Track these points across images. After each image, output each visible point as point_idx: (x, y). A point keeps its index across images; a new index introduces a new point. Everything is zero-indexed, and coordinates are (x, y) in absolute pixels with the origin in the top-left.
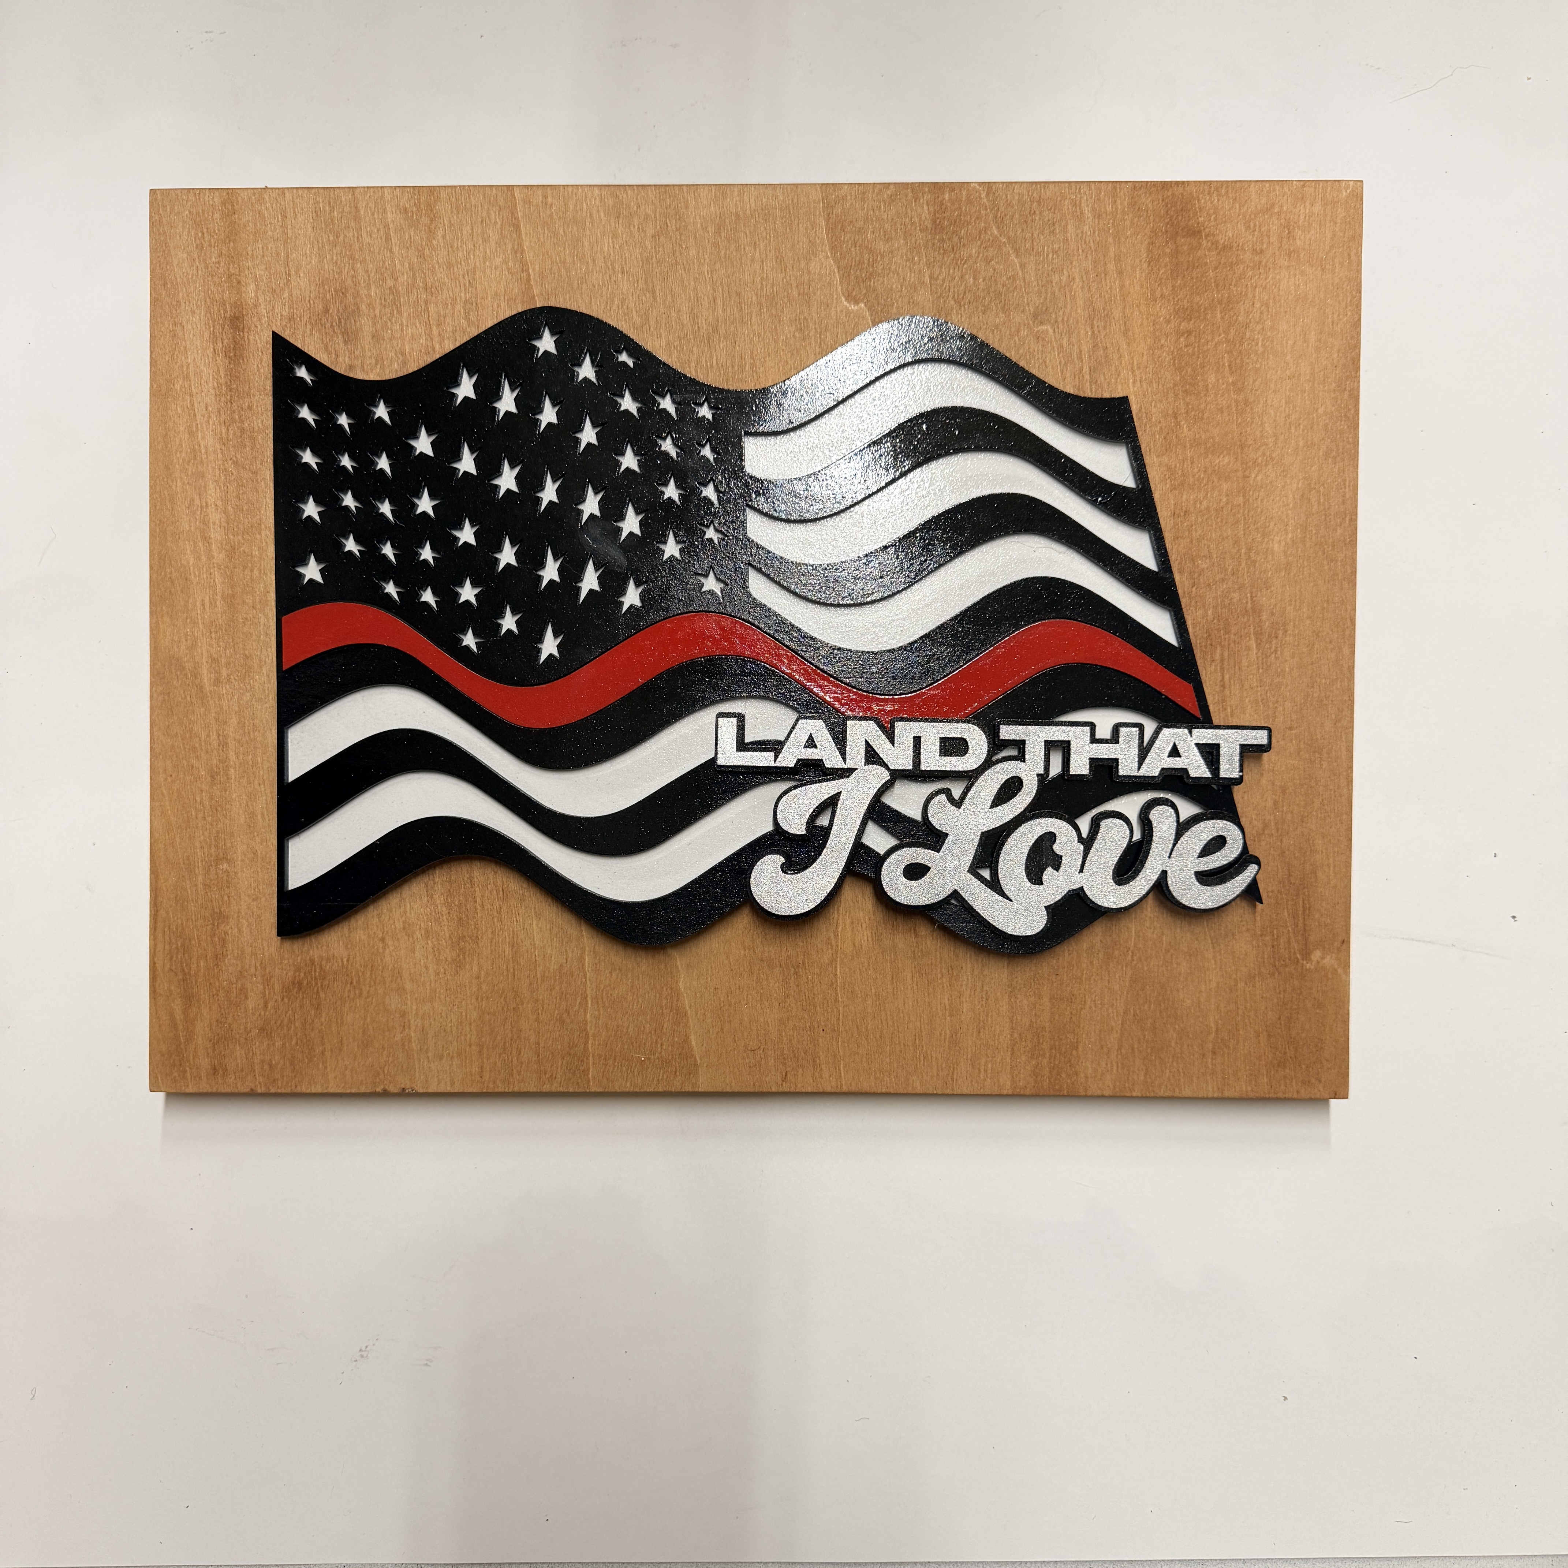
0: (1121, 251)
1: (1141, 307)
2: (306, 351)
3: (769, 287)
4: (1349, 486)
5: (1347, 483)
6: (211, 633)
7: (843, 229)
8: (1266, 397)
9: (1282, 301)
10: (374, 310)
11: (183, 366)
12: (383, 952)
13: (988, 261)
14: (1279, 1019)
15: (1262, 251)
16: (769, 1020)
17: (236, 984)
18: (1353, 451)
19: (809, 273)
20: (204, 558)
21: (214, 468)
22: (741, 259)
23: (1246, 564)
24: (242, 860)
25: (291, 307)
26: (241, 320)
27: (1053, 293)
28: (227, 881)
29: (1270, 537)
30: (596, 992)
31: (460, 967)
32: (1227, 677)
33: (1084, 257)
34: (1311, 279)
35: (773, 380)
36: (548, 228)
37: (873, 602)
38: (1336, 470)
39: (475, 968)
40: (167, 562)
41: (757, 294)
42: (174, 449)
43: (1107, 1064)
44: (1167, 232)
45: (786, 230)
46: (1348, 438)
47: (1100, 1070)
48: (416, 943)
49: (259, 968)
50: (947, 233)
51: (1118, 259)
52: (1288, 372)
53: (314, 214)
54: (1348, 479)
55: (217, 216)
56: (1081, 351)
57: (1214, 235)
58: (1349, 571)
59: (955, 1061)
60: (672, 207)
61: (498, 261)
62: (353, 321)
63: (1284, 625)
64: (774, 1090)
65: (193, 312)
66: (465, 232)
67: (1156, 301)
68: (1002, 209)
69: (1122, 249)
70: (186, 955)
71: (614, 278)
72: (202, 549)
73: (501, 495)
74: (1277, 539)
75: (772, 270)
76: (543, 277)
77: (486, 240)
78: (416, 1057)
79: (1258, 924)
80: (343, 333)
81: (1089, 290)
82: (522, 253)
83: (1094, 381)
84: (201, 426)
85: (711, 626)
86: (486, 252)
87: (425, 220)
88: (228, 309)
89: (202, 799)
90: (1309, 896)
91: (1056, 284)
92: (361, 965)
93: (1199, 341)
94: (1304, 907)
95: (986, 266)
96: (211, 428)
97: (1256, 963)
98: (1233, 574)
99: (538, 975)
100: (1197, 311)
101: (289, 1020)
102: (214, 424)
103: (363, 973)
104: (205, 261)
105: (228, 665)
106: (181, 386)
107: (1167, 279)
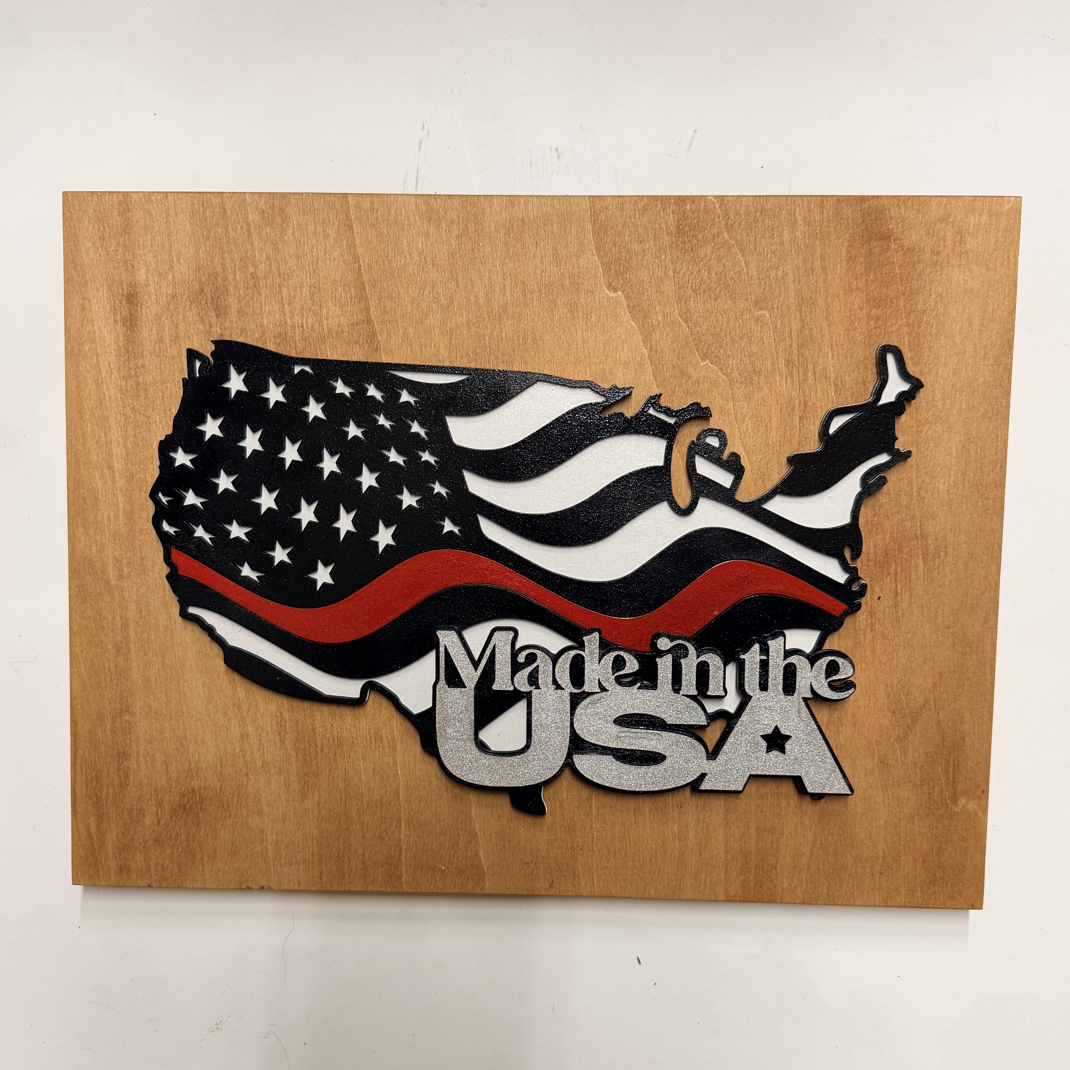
0: (825, 252)
1: (840, 297)
3: (547, 277)
4: (1001, 441)
5: (999, 438)
7: (606, 232)
8: (937, 369)
9: (954, 293)
10: (239, 291)
11: (90, 333)
12: (247, 783)
13: (719, 259)
14: (932, 848)
15: (938, 253)
16: (540, 841)
17: (136, 806)
18: (1005, 413)
19: (579, 267)
20: (109, 483)
21: (116, 413)
22: (525, 255)
23: (917, 500)
24: (140, 713)
25: (174, 287)
26: (135, 296)
27: (771, 285)
28: (130, 729)
29: (937, 479)
30: (408, 817)
31: (305, 796)
32: (899, 587)
33: (796, 256)
34: (977, 275)
36: (375, 228)
38: (991, 428)
39: (317, 797)
40: (81, 485)
41: (537, 283)
42: (85, 397)
43: (798, 880)
44: (863, 236)
45: (561, 232)
46: (1001, 403)
47: (793, 884)
48: (272, 778)
49: (153, 794)
50: (688, 236)
51: (823, 258)
52: (955, 350)
53: (191, 213)
54: (1000, 435)
55: (115, 213)
56: (791, 331)
57: (900, 240)
58: (998, 507)
59: (681, 875)
60: (472, 213)
61: (336, 254)
62: (222, 299)
63: (946, 547)
64: (542, 893)
65: (98, 290)
66: (310, 231)
67: (852, 292)
68: (732, 217)
69: (827, 250)
70: (99, 784)
71: (426, 269)
72: (108, 475)
74: (942, 480)
75: (550, 264)
76: (371, 267)
77: (326, 237)
78: (271, 862)
80: (215, 309)
81: (799, 283)
82: (354, 248)
84: (106, 379)
86: (326, 247)
87: (278, 220)
88: (125, 288)
89: (109, 666)
90: (958, 756)
91: (773, 278)
92: (230, 794)
93: (886, 324)
94: (954, 765)
95: (718, 263)
96: (113, 382)
97: (916, 806)
98: (907, 507)
99: (364, 804)
100: (884, 301)
101: (177, 834)
102: (115, 378)
103: (232, 800)
104: (106, 249)
105: (128, 564)
106: (89, 348)
107: (862, 274)
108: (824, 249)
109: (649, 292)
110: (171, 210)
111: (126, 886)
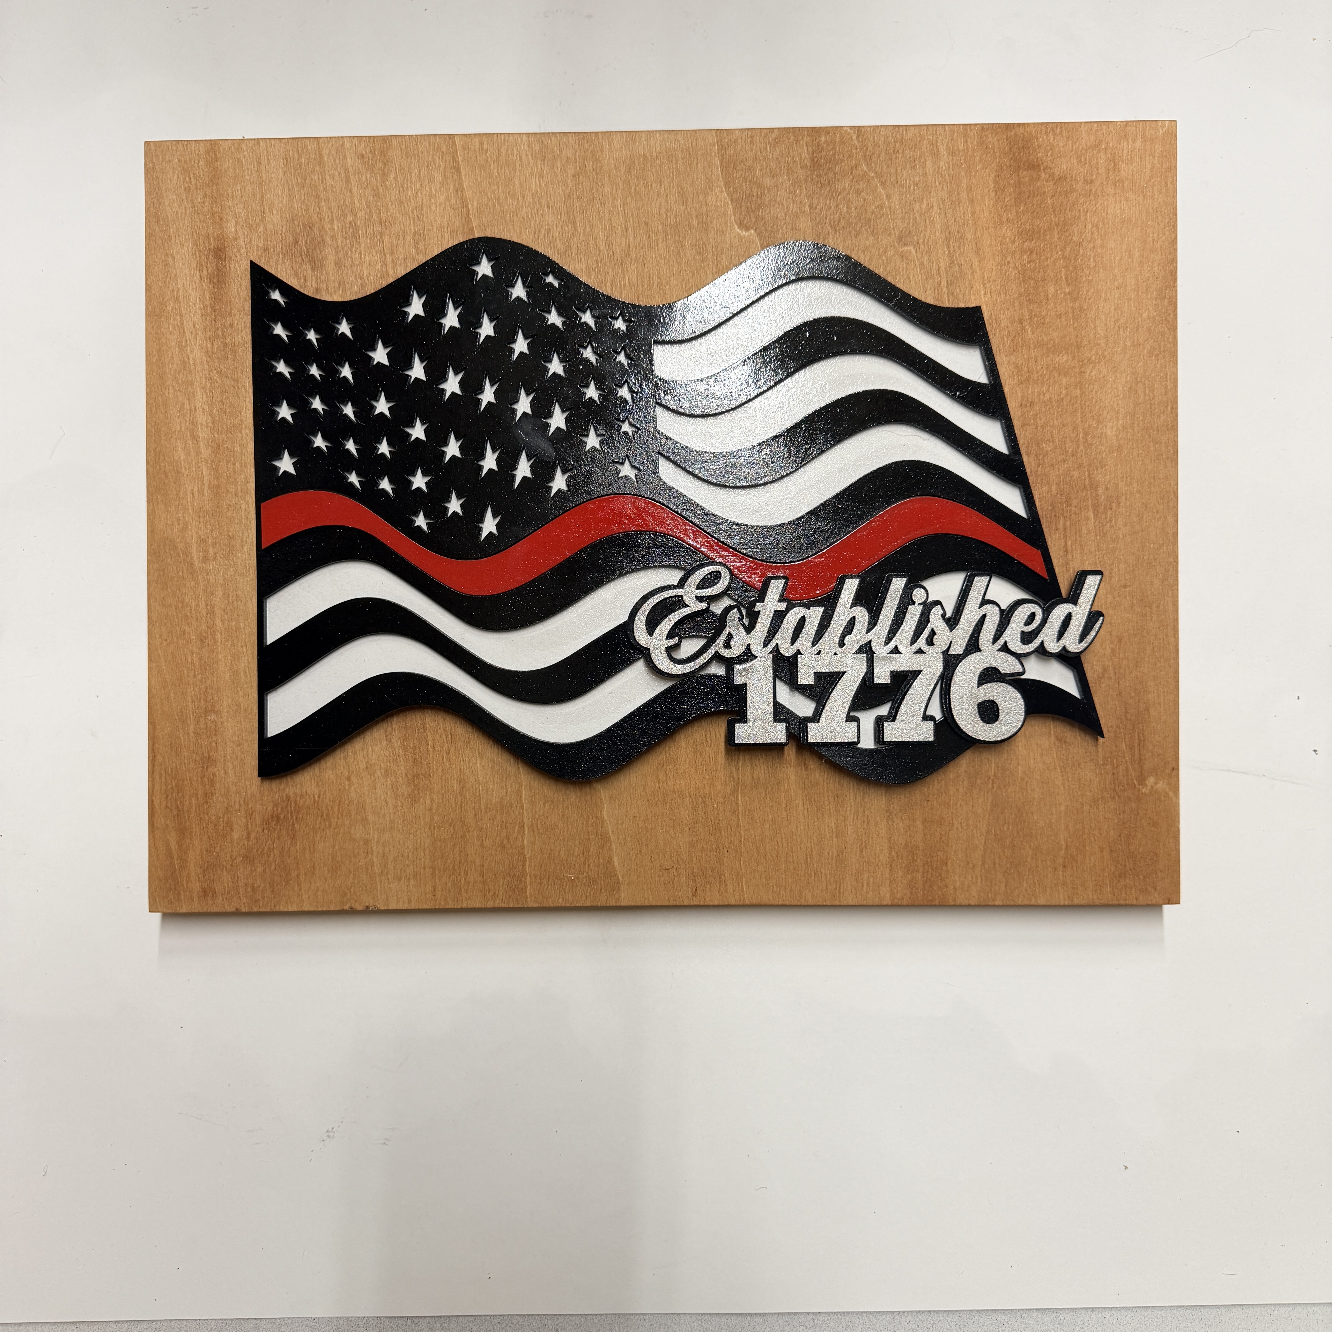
0: (972, 183)
1: (990, 230)
2: (279, 277)
3: (672, 217)
4: (1170, 380)
5: (1168, 377)
6: (199, 517)
7: (735, 167)
8: (1098, 305)
9: (1110, 224)
10: (337, 242)
11: (173, 291)
12: (349, 789)
13: (859, 193)
14: (1120, 836)
15: (1092, 182)
16: (681, 843)
17: (223, 818)
18: (1173, 349)
19: (707, 205)
20: (193, 454)
21: (201, 377)
22: (648, 194)
23: (1084, 446)
24: (228, 712)
25: (266, 239)
26: (223, 251)
27: (915, 219)
28: (215, 730)
29: (1104, 424)
30: (532, 821)
31: (415, 801)
32: (1069, 543)
33: (941, 188)
34: (1134, 204)
35: (677, 297)
36: (484, 170)
37: (765, 484)
38: (1158, 366)
39: (428, 801)
40: (162, 457)
41: (662, 224)
42: (167, 361)
43: (972, 878)
44: (1011, 166)
45: (687, 169)
46: (1168, 339)
47: (966, 883)
48: (377, 781)
49: (243, 804)
50: (824, 169)
51: (970, 189)
53: (285, 161)
55: (201, 163)
56: (939, 268)
57: (1051, 169)
58: (1172, 452)
59: (841, 876)
60: (590, 151)
61: (442, 198)
62: (318, 251)
63: (1118, 498)
64: (685, 903)
65: (182, 245)
66: (413, 175)
67: (1003, 225)
68: (870, 148)
69: (973, 180)
70: (180, 794)
71: (540, 212)
72: (191, 446)
73: (447, 398)
74: (1110, 425)
75: (675, 203)
76: (480, 212)
77: (431, 181)
78: (378, 878)
79: (1100, 755)
80: (310, 261)
81: (946, 216)
82: (462, 191)
83: (951, 293)
84: (190, 340)
85: (628, 506)
86: (431, 191)
87: (379, 164)
88: (212, 242)
89: (192, 660)
90: (1143, 730)
91: (917, 211)
92: (330, 800)
93: (1040, 258)
94: (1139, 740)
95: (857, 197)
96: (198, 344)
97: (1099, 788)
98: (1073, 456)
99: (482, 807)
100: (1037, 233)
101: (269, 849)
102: (201, 339)
103: (332, 807)
104: (192, 201)
105: (214, 544)
106: (172, 308)
107: (1011, 206)
108: (970, 180)
109: (784, 229)
110: (262, 157)
111: (211, 912)
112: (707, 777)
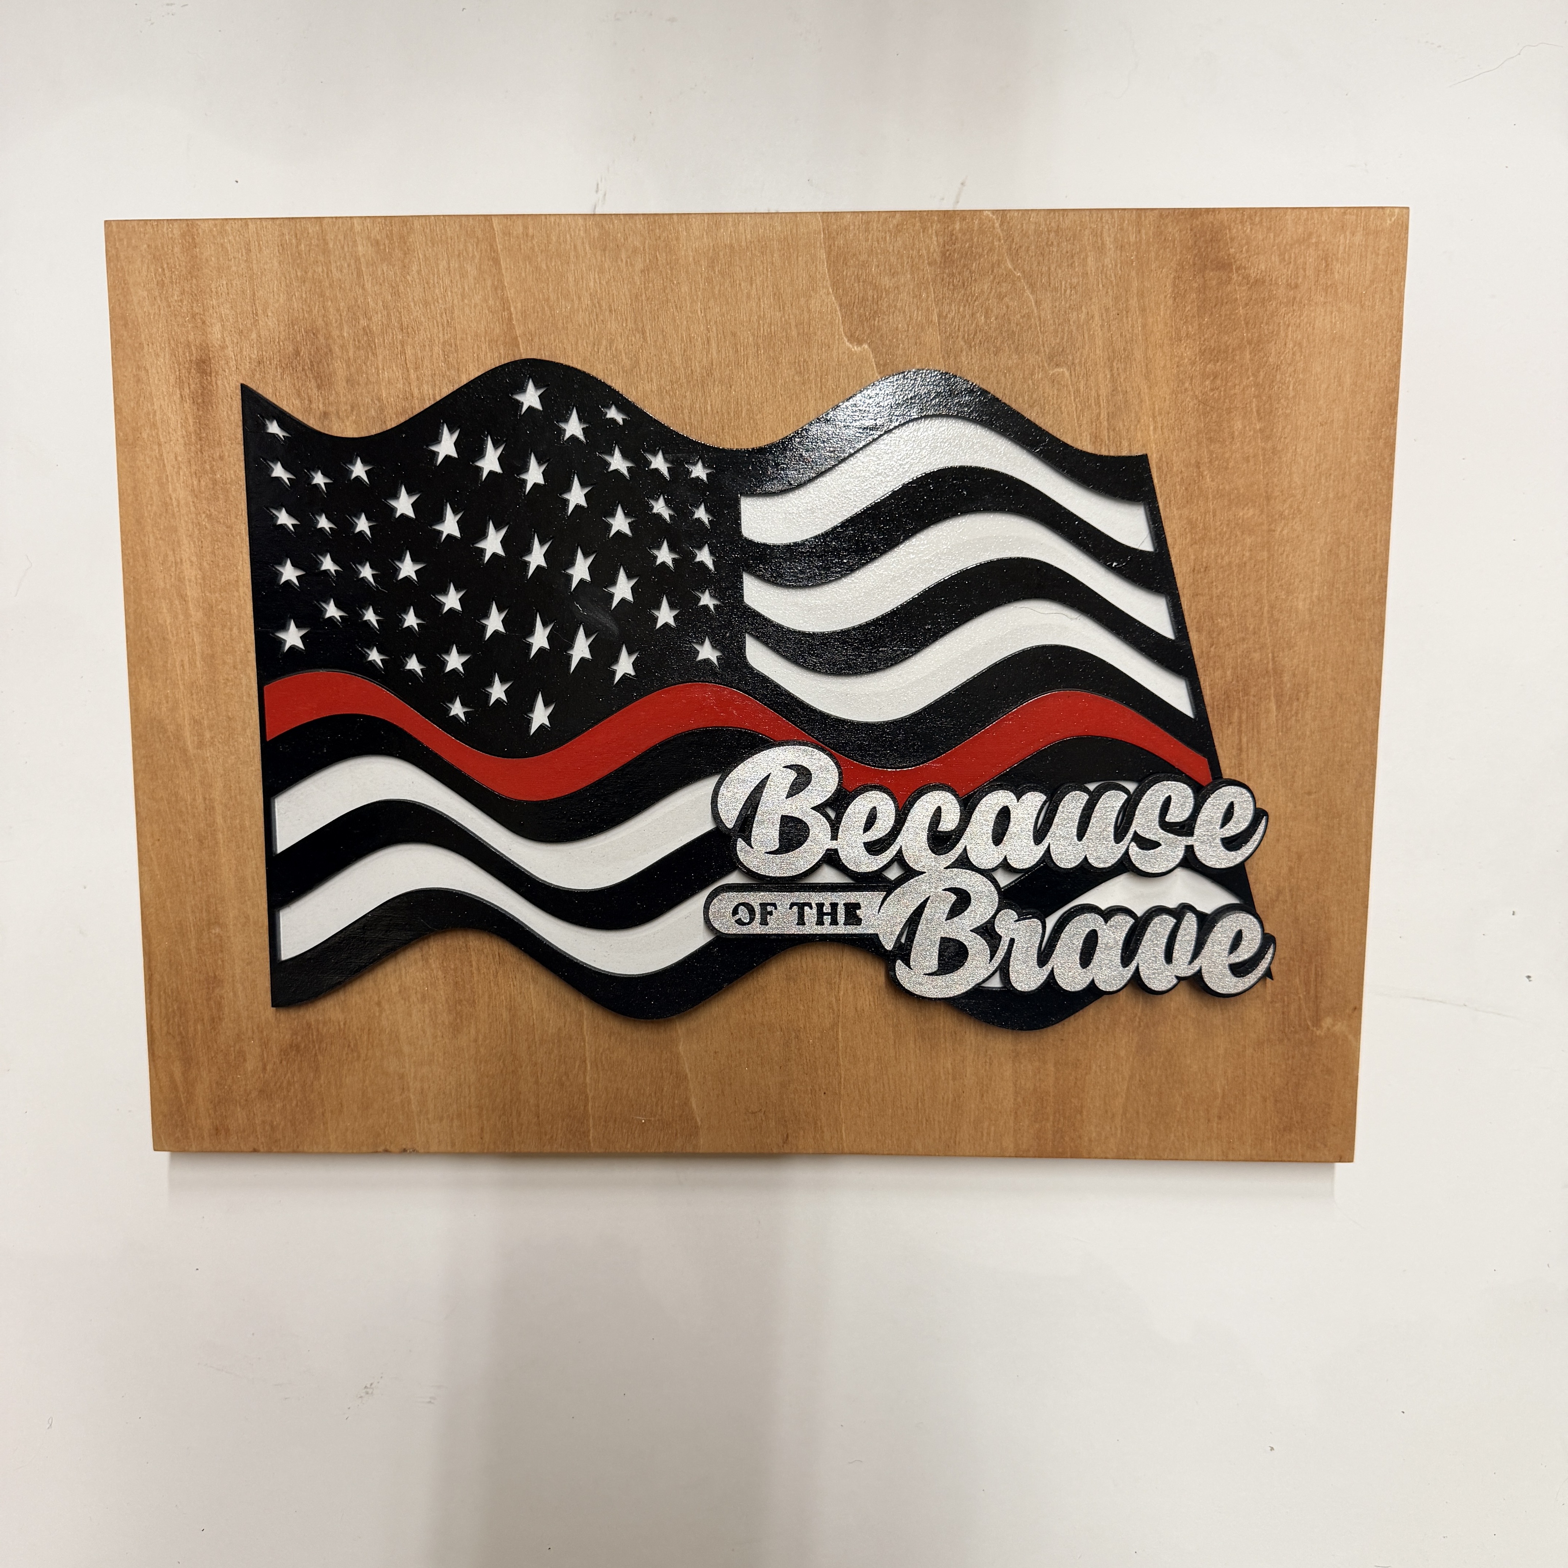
0: (1144, 286)
1: (1165, 348)
2: (276, 403)
4: (1381, 541)
5: (1379, 537)
6: (192, 694)
7: (845, 263)
8: (1296, 445)
9: (1317, 341)
10: (348, 353)
11: (148, 414)
12: (380, 1016)
13: (1000, 297)
14: (1287, 1084)
15: (1296, 286)
16: (770, 1083)
17: (234, 1046)
18: (1386, 503)
19: (809, 311)
20: (181, 617)
21: (186, 522)
22: (736, 295)
23: (1269, 622)
25: (260, 349)
26: (208, 363)
27: (1070, 332)
28: (221, 946)
29: (1295, 595)
30: (595, 1055)
31: (458, 1030)
32: (1244, 740)
33: (1104, 293)
34: (1349, 316)
36: (530, 263)
38: (1367, 523)
39: (473, 1031)
40: (143, 621)
41: (753, 335)
42: (144, 501)
43: (1111, 1128)
44: (1194, 264)
45: (784, 263)
46: (1381, 490)
47: (1103, 1134)
48: (413, 1007)
49: (256, 1030)
50: (957, 267)
51: (1141, 295)
52: (1320, 419)
53: (280, 247)
54: (1379, 533)
55: (176, 250)
56: (1099, 396)
57: (1245, 268)
58: (1377, 630)
59: (957, 1124)
60: (662, 239)
61: (477, 299)
62: (325, 364)
63: (1307, 686)
64: (775, 1151)
65: (157, 355)
66: (441, 267)
67: (1181, 341)
68: (1017, 239)
69: (1146, 284)
70: (183, 1018)
71: (601, 317)
72: (179, 607)
74: (1302, 596)
75: (770, 308)
76: (525, 316)
77: (463, 276)
78: (416, 1118)
79: (1269, 991)
80: (315, 378)
81: (1109, 330)
82: (502, 290)
84: (172, 476)
86: (464, 289)
87: (398, 253)
88: (194, 352)
89: (191, 864)
90: (1322, 963)
91: (1074, 322)
92: (358, 1029)
93: (1226, 384)
94: (1316, 974)
95: (998, 303)
96: (182, 480)
97: (1266, 1029)
98: (1255, 633)
99: (537, 1039)
100: (1224, 352)
101: (289, 1082)
102: (184, 475)
103: (360, 1037)
104: (166, 298)
105: (211, 727)
106: (148, 434)
107: (1193, 316)
108: (1142, 282)
109: (906, 343)
110: (252, 243)
111: (224, 1152)
112: (802, 1008)
